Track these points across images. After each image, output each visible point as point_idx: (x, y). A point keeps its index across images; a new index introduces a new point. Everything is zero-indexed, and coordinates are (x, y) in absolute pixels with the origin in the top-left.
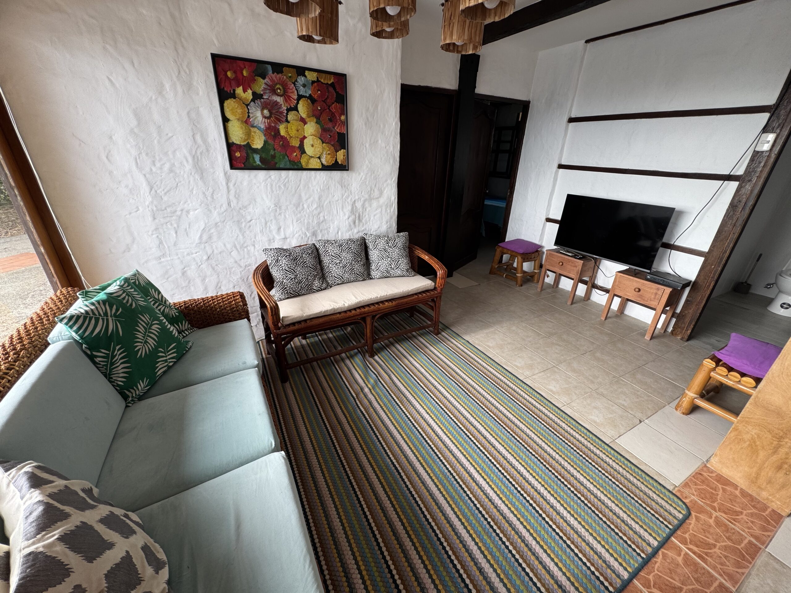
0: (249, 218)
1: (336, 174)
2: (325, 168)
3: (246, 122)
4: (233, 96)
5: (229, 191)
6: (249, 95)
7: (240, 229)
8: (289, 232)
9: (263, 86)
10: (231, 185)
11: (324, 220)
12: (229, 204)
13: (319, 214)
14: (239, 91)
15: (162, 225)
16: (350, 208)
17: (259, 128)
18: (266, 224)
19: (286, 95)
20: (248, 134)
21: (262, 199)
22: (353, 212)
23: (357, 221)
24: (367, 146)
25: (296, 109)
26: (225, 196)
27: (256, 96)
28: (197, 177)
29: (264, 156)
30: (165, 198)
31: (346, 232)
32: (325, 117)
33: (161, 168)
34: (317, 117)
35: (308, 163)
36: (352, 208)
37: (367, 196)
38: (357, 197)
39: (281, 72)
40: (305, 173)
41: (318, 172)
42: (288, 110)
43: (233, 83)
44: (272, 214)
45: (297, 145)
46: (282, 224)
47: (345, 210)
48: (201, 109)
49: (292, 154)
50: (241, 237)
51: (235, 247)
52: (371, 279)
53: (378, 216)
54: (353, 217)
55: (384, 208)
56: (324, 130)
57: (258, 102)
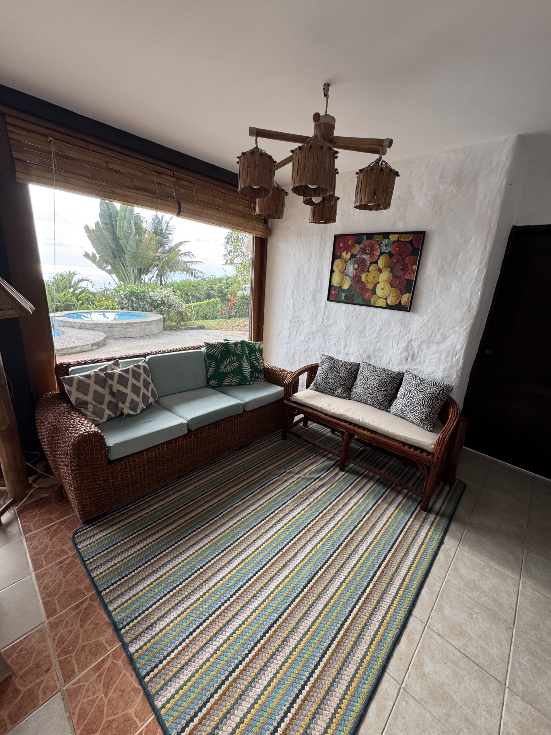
0: (330, 333)
1: (398, 314)
2: (388, 307)
3: (343, 273)
4: (340, 257)
5: (324, 314)
6: (349, 256)
7: (324, 339)
8: (351, 349)
9: (358, 249)
10: (327, 310)
11: (379, 349)
12: (322, 322)
13: (376, 343)
14: (344, 254)
15: (293, 326)
16: (405, 345)
17: (349, 276)
18: (339, 340)
19: (371, 254)
20: (342, 280)
21: (341, 322)
22: (406, 349)
23: (409, 359)
24: (437, 291)
25: (376, 262)
26: (322, 316)
27: (353, 256)
28: (312, 303)
29: (347, 294)
30: (297, 313)
31: (397, 365)
32: (398, 267)
33: (300, 297)
34: (391, 267)
35: (375, 302)
36: (407, 346)
37: (425, 338)
38: (414, 337)
39: (372, 238)
40: (373, 309)
41: (383, 310)
42: (371, 264)
43: (342, 249)
44: (344, 334)
45: (371, 288)
46: (348, 343)
47: (399, 346)
48: (324, 266)
49: (365, 294)
50: (323, 344)
51: (319, 349)
52: (388, 411)
53: (435, 360)
54: (406, 354)
56: (395, 277)
57: (353, 259)
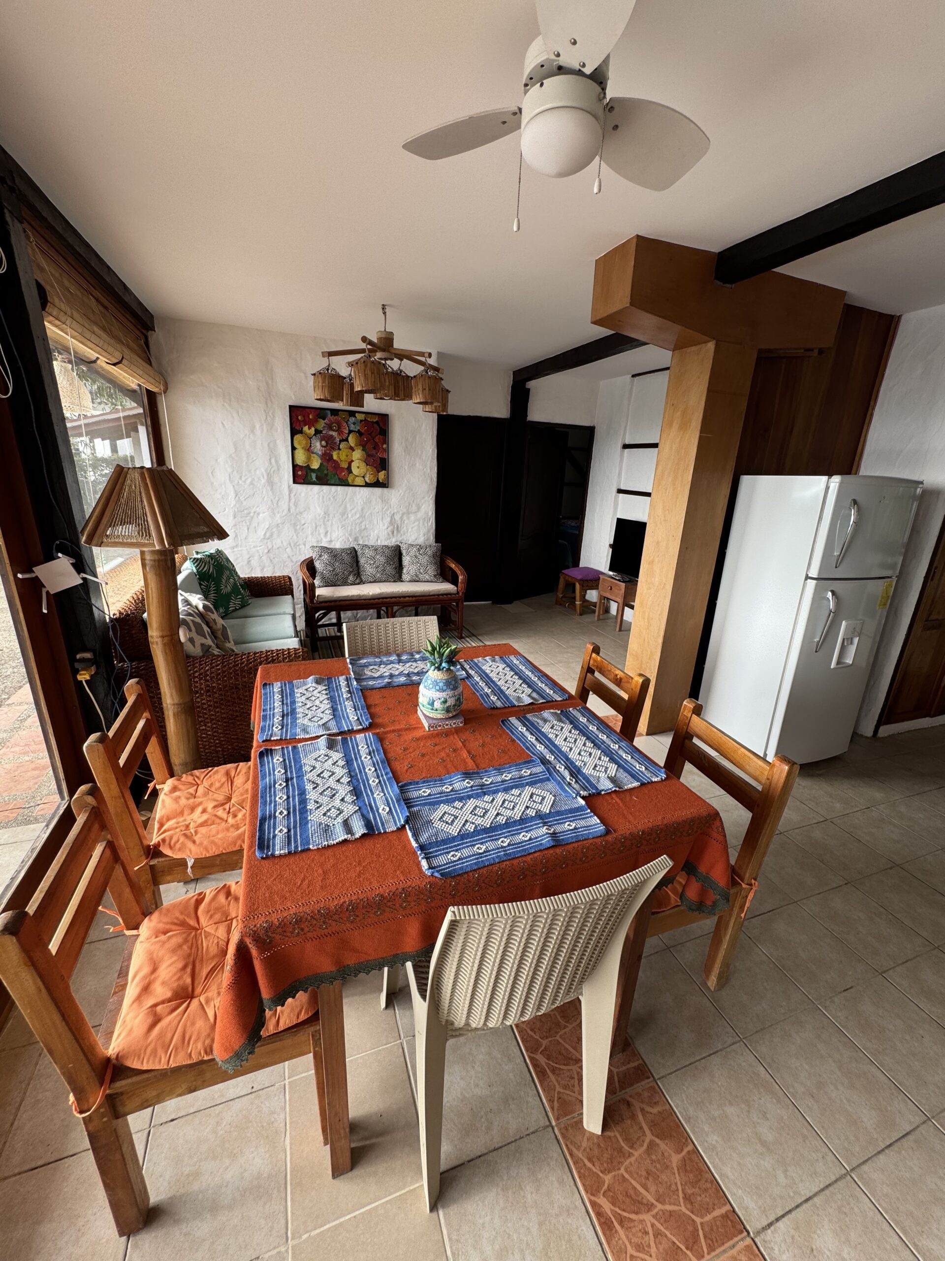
0: (303, 522)
1: (378, 491)
2: (367, 485)
3: (308, 450)
4: (301, 432)
5: (290, 500)
6: (312, 431)
7: (296, 530)
8: (334, 536)
9: (323, 425)
10: (292, 495)
11: (365, 529)
12: (289, 510)
13: (361, 523)
14: (306, 429)
15: (239, 522)
16: (389, 519)
17: (317, 454)
18: (316, 528)
19: (340, 431)
20: (309, 459)
21: (315, 507)
22: (392, 522)
23: (395, 532)
24: (406, 468)
25: (347, 440)
26: (287, 504)
27: (317, 432)
28: (269, 488)
29: (319, 474)
30: (245, 503)
31: (385, 540)
32: (370, 446)
33: (245, 482)
34: (363, 445)
35: (353, 480)
36: (391, 520)
37: (405, 510)
38: (396, 511)
39: (338, 415)
40: (351, 488)
41: (362, 488)
42: (341, 441)
43: (302, 424)
44: (322, 520)
45: (346, 467)
46: (329, 529)
47: (384, 521)
48: (278, 442)
49: (340, 473)
50: (295, 537)
51: (290, 545)
52: (402, 581)
53: (416, 528)
54: (392, 527)
55: (421, 522)
56: (368, 455)
57: (318, 435)
